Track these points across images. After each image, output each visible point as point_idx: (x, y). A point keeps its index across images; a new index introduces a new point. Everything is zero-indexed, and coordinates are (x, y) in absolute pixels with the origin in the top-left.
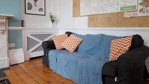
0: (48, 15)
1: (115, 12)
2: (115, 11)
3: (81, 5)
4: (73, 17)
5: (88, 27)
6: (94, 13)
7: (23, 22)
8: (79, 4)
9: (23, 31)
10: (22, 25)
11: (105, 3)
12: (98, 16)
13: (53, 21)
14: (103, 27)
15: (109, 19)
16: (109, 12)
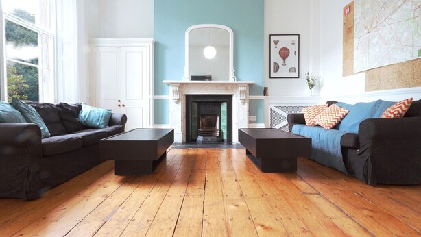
0: (303, 77)
1: (408, 60)
2: (409, 58)
3: (356, 54)
4: (344, 76)
5: (366, 91)
6: (376, 65)
7: (266, 89)
8: (352, 53)
9: (265, 101)
10: (265, 93)
11: (392, 45)
12: (382, 70)
13: (311, 86)
14: (389, 89)
15: (400, 73)
16: (400, 60)
